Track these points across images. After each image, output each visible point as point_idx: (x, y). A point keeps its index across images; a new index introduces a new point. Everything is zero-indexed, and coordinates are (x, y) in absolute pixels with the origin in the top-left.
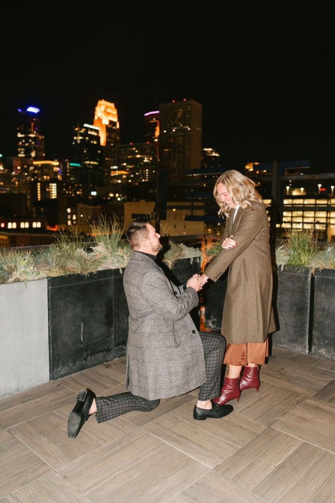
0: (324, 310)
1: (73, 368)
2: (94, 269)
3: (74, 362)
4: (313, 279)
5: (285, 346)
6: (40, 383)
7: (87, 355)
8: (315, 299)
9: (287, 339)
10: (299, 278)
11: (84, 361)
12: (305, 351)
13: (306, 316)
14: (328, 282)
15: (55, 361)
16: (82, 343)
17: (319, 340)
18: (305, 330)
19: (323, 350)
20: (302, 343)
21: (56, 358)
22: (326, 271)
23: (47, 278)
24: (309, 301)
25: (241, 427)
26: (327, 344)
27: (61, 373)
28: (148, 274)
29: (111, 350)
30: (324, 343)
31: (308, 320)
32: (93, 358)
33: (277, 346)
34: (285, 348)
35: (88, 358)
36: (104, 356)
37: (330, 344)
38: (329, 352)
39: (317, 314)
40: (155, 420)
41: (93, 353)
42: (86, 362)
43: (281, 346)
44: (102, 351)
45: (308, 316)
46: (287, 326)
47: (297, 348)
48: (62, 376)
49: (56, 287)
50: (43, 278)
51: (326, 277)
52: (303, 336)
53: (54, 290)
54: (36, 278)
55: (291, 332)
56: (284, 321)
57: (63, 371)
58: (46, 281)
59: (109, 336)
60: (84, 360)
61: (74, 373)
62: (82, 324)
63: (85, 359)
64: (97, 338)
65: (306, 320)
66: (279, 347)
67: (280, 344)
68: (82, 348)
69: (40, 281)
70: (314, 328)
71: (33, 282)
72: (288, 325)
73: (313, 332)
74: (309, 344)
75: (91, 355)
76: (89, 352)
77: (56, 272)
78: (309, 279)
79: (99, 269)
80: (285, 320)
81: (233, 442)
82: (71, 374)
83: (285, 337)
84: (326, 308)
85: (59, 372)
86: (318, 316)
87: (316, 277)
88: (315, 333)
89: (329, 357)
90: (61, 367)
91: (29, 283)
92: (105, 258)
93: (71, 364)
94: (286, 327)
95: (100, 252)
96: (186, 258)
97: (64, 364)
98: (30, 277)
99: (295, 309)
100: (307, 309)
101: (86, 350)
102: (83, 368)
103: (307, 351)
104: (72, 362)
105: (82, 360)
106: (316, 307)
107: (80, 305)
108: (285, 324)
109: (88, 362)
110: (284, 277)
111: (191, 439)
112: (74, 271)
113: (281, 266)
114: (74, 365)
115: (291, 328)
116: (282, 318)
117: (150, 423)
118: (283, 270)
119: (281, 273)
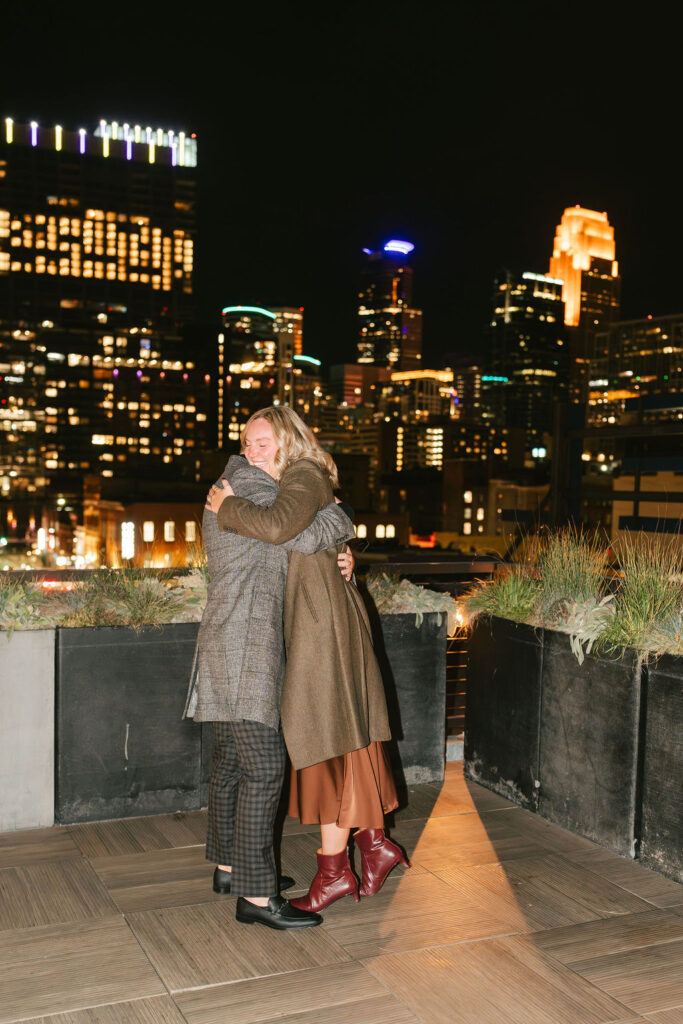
0: (663, 753)
1: (105, 808)
2: (161, 619)
3: (108, 798)
4: (644, 677)
5: (594, 835)
6: (34, 825)
7: (138, 789)
8: (648, 725)
9: (598, 820)
10: (620, 672)
11: (130, 800)
12: (627, 852)
13: (631, 766)
14: (669, 687)
15: (64, 788)
16: (126, 762)
17: (652, 828)
18: (627, 802)
19: (661, 853)
20: (624, 832)
22: (667, 660)
23: (57, 628)
24: (636, 730)
25: (301, 950)
26: (667, 838)
27: (80, 814)
29: (193, 788)
30: (661, 835)
31: (634, 777)
32: (153, 798)
33: (580, 834)
34: (595, 841)
35: (140, 794)
36: (177, 797)
37: (673, 840)
38: (670, 858)
39: (652, 762)
41: (152, 787)
42: (134, 801)
43: (588, 835)
44: (174, 787)
45: (635, 766)
46: (598, 787)
47: (614, 842)
48: (80, 820)
49: (73, 647)
50: (47, 628)
51: (668, 675)
52: (625, 814)
53: (68, 653)
54: (31, 627)
55: (604, 802)
56: (593, 776)
57: (84, 810)
58: (51, 634)
59: (190, 759)
60: (129, 797)
61: (105, 818)
62: (128, 726)
63: (134, 796)
64: (162, 757)
65: (630, 776)
66: (585, 837)
67: (586, 830)
68: (125, 772)
69: (39, 634)
70: (644, 797)
71: (26, 634)
72: (601, 786)
73: (643, 805)
74: (636, 836)
75: (147, 789)
76: (143, 784)
77: (81, 619)
78: (638, 677)
79: (174, 621)
80: (595, 772)
82: (99, 818)
83: (594, 815)
84: (666, 749)
85: (75, 810)
86: (652, 768)
87: (650, 673)
88: (647, 810)
89: (670, 871)
90: (79, 801)
91: (15, 635)
92: (195, 600)
93: (102, 801)
94: (596, 790)
95: (192, 588)
96: (405, 612)
97: (86, 798)
98: (20, 624)
99: (612, 748)
100: (632, 748)
101: (136, 778)
102: (127, 811)
103: (633, 853)
104: (103, 797)
105: (125, 797)
106: (649, 745)
107: (124, 687)
108: (594, 782)
109: (140, 802)
110: (594, 669)
111: (188, 947)
112: (115, 621)
113: (588, 641)
114: (108, 803)
115: (606, 794)
116: (589, 768)
117: (148, 912)
118: (591, 651)
119: (588, 659)
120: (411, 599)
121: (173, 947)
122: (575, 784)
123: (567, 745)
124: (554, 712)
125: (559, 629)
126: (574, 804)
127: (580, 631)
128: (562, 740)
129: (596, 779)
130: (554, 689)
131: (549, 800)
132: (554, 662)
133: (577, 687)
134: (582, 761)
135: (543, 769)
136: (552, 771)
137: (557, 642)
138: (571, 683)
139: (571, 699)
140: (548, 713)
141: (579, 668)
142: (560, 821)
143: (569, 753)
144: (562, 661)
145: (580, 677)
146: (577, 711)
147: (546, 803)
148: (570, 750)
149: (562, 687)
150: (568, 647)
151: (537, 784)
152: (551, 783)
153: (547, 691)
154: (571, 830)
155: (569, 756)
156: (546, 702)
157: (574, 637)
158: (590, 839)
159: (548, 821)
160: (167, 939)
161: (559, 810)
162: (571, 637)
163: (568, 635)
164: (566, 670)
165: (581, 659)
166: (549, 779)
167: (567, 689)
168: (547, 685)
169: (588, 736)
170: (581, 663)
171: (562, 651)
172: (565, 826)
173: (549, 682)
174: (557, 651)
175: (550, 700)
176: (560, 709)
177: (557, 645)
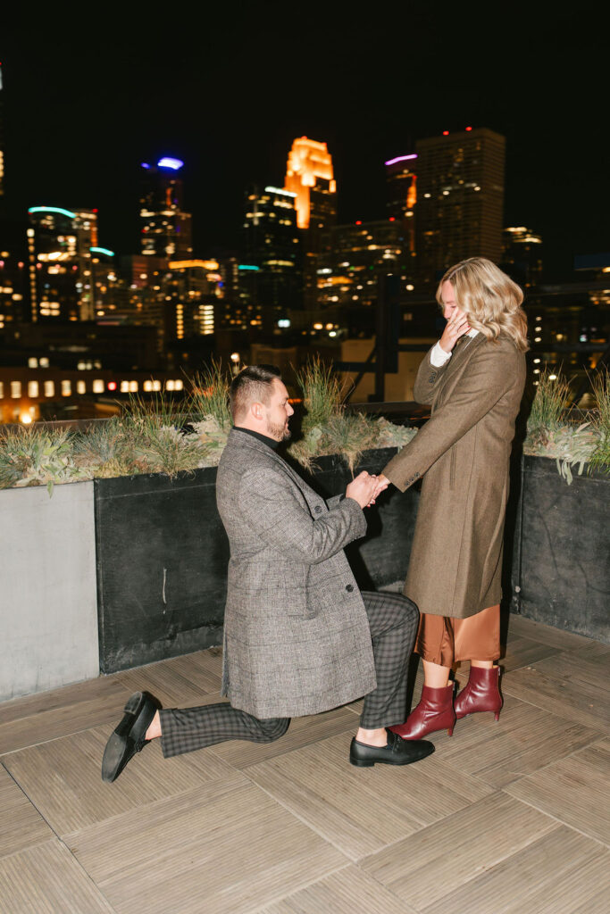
1: (146, 652)
2: (189, 466)
3: (149, 643)
5: (585, 631)
6: (81, 678)
7: (176, 631)
9: (590, 617)
11: (169, 641)
15: (111, 637)
16: (164, 606)
21: (113, 632)
23: (94, 480)
25: (440, 786)
27: (123, 662)
28: (248, 473)
32: (188, 637)
33: (569, 630)
34: (586, 636)
35: (178, 635)
36: (210, 634)
40: (273, 761)
41: (187, 627)
42: (172, 642)
43: (578, 630)
44: (207, 625)
46: (590, 589)
48: (124, 667)
49: (111, 497)
50: (84, 481)
53: (107, 504)
54: (71, 480)
55: (597, 602)
56: (584, 580)
57: (128, 657)
58: (90, 486)
60: (168, 639)
61: (147, 662)
62: (165, 570)
63: (172, 637)
64: (196, 598)
66: (574, 632)
67: (576, 626)
68: (164, 616)
69: (78, 487)
71: (65, 487)
72: (593, 588)
75: (184, 629)
76: (180, 625)
77: (114, 469)
79: (201, 465)
80: (586, 576)
81: (414, 814)
82: (142, 663)
83: (585, 614)
85: (119, 659)
90: (122, 649)
91: (56, 489)
92: (215, 444)
93: (143, 646)
94: (588, 592)
95: (207, 433)
96: (389, 446)
97: (128, 645)
98: (58, 478)
99: (607, 555)
101: (173, 620)
102: (167, 654)
104: (145, 642)
105: (164, 640)
107: (160, 533)
108: (585, 585)
109: (177, 643)
110: (584, 488)
111: (331, 800)
112: (149, 469)
113: (578, 464)
114: (149, 647)
115: (598, 595)
116: (579, 573)
117: (262, 765)
118: (583, 473)
119: (578, 480)
120: (391, 435)
121: (315, 802)
122: (562, 588)
123: (553, 554)
124: (537, 525)
125: (542, 455)
126: (562, 605)
127: (568, 455)
128: (548, 551)
129: (587, 583)
130: (537, 507)
131: (532, 602)
132: (537, 484)
133: (564, 504)
134: (571, 568)
135: (525, 576)
136: (536, 579)
137: (540, 466)
138: (557, 501)
139: (557, 514)
140: (531, 528)
141: (568, 488)
142: (546, 620)
143: (555, 561)
144: (547, 483)
145: (567, 495)
146: (564, 525)
147: (528, 605)
148: (557, 559)
149: (547, 504)
150: (554, 469)
151: (518, 589)
152: (534, 589)
153: (528, 509)
154: (559, 628)
155: (555, 564)
156: (528, 519)
157: (561, 461)
158: (582, 634)
159: (532, 621)
160: (304, 794)
161: (545, 611)
162: (558, 462)
163: (554, 460)
164: (551, 490)
165: (570, 480)
166: (532, 584)
167: (552, 505)
168: (529, 504)
169: (577, 546)
170: (569, 484)
171: (546, 474)
172: (552, 624)
173: (531, 501)
174: (539, 473)
175: (532, 517)
176: (544, 523)
177: (540, 469)
